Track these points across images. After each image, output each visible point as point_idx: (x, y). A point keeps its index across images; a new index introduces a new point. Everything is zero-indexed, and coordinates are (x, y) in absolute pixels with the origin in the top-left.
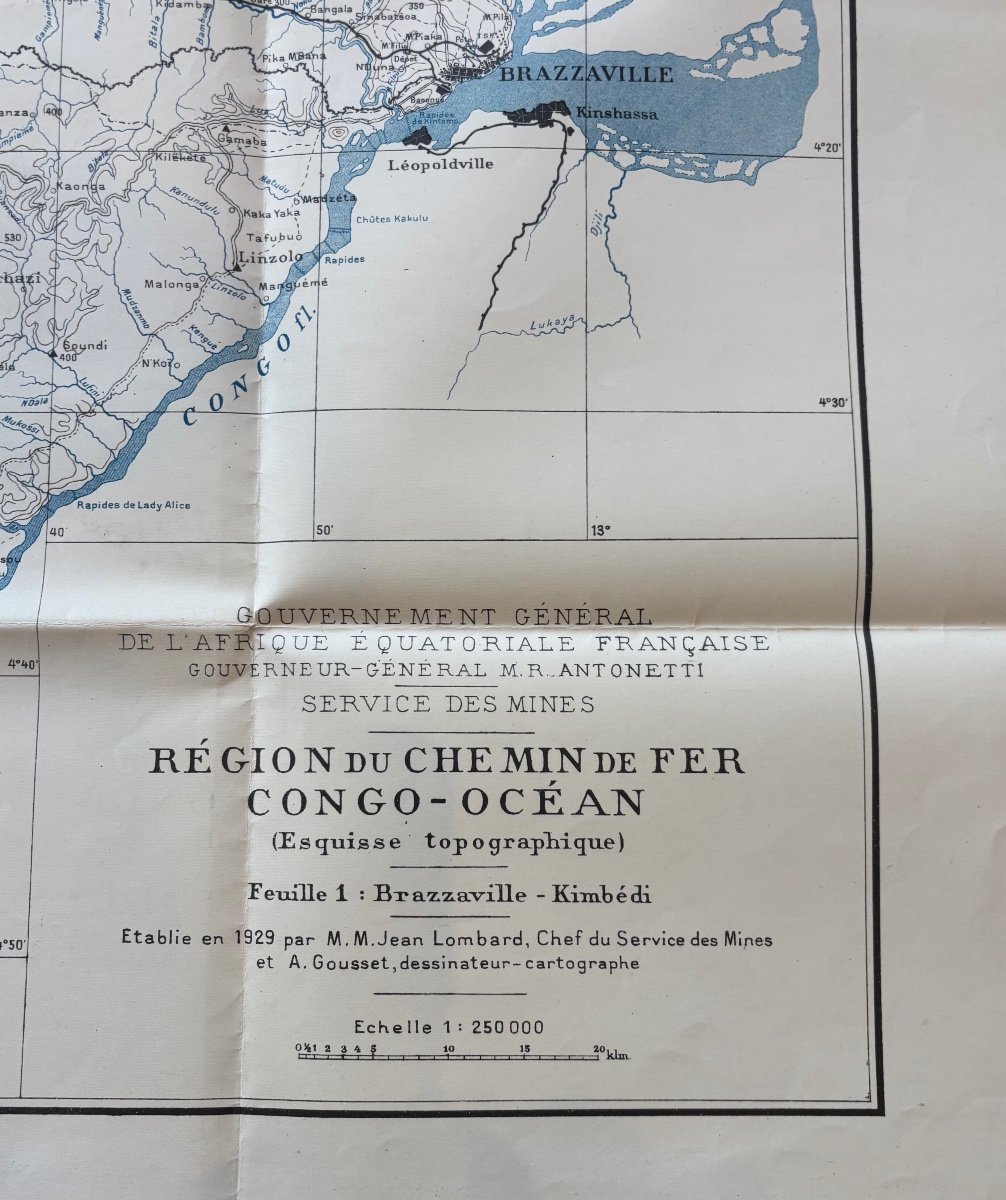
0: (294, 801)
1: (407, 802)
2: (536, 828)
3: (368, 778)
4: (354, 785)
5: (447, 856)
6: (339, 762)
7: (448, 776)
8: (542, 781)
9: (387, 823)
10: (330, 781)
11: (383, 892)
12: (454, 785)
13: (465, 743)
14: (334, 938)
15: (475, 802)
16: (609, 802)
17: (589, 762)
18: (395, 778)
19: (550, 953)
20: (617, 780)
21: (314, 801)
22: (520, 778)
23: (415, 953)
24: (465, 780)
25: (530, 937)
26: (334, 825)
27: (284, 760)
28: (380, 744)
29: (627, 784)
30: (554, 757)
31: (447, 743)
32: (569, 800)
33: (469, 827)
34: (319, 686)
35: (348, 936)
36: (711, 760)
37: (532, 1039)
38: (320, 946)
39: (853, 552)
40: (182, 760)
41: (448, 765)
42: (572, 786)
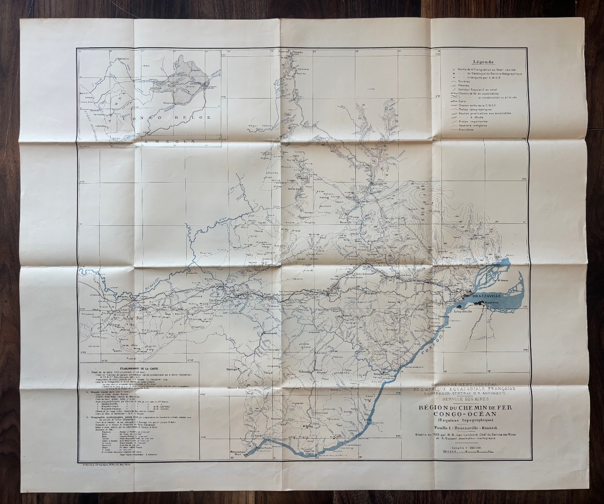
0: (442, 414)
1: (459, 414)
2: (479, 418)
3: (453, 411)
4: (451, 412)
5: (466, 422)
6: (449, 408)
7: (466, 411)
8: (481, 411)
9: (457, 417)
10: (448, 411)
11: (456, 428)
12: (466, 412)
13: (468, 405)
14: (449, 435)
15: (470, 414)
16: (491, 414)
17: (488, 408)
18: (458, 411)
19: (482, 437)
20: (492, 411)
21: (445, 414)
22: (477, 410)
23: (461, 437)
24: (468, 411)
25: (478, 434)
26: (448, 418)
27: (440, 408)
28: (455, 406)
29: (494, 411)
30: (482, 407)
31: (466, 405)
32: (485, 414)
33: (469, 418)
34: (445, 396)
35: (451, 434)
36: (507, 407)
37: (479, 450)
38: (446, 436)
39: (529, 375)
40: (424, 408)
41: (466, 409)
42: (485, 412)
